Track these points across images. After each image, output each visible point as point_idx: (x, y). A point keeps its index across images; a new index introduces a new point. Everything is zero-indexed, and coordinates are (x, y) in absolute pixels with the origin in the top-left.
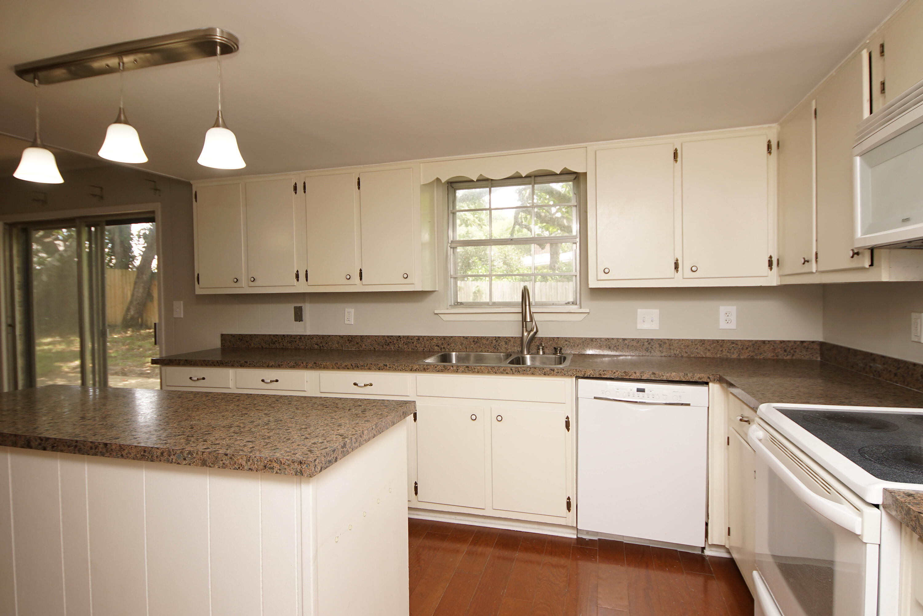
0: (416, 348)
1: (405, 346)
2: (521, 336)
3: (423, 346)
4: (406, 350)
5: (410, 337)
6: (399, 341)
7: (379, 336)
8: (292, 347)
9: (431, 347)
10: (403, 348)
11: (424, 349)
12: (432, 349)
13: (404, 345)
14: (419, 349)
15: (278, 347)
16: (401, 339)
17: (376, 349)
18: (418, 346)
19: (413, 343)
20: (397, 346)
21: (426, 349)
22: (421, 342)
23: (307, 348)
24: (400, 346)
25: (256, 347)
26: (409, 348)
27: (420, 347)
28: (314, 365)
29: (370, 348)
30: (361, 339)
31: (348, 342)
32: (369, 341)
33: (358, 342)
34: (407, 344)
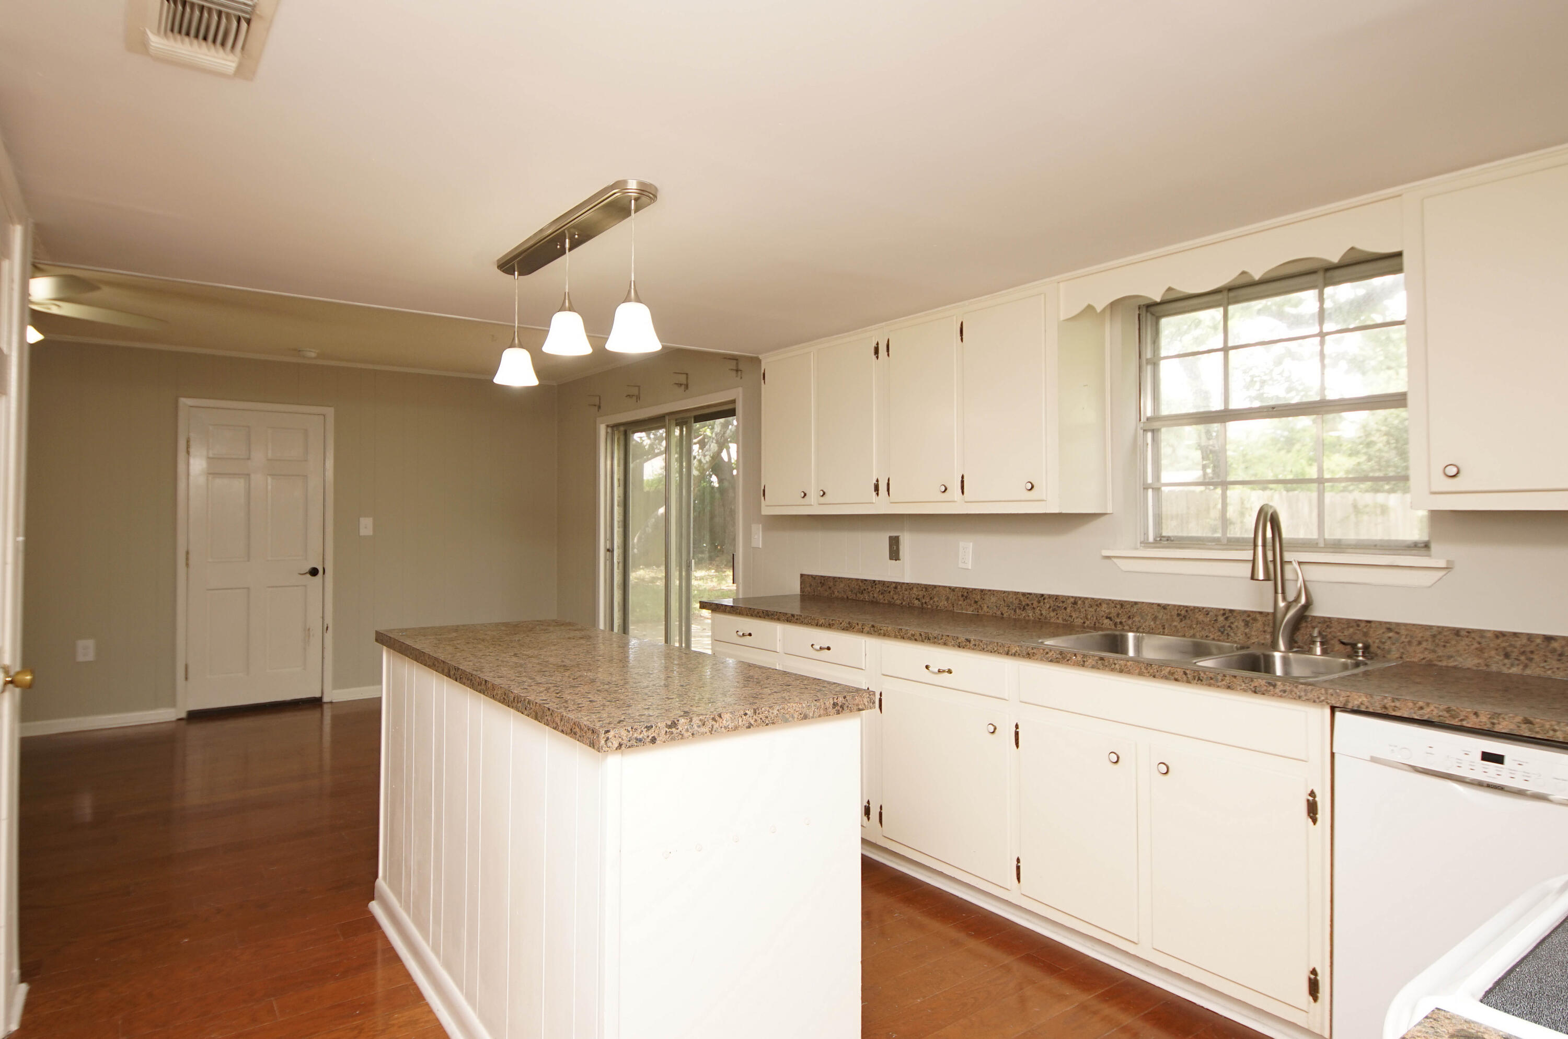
0: (1070, 619)
1: (1052, 614)
3: (1082, 615)
4: (1052, 620)
5: (1060, 598)
6: (1042, 604)
7: (1010, 593)
9: (1096, 619)
10: (1048, 616)
11: (1084, 623)
13: (1049, 611)
16: (1046, 601)
17: (1005, 616)
18: (1074, 616)
19: (1065, 609)
20: (1039, 611)
21: (1087, 623)
24: (1044, 612)
25: (840, 596)
26: (1058, 618)
27: (1077, 617)
29: (995, 611)
30: (981, 595)
31: (962, 599)
32: (993, 599)
33: (976, 600)
34: (1056, 611)
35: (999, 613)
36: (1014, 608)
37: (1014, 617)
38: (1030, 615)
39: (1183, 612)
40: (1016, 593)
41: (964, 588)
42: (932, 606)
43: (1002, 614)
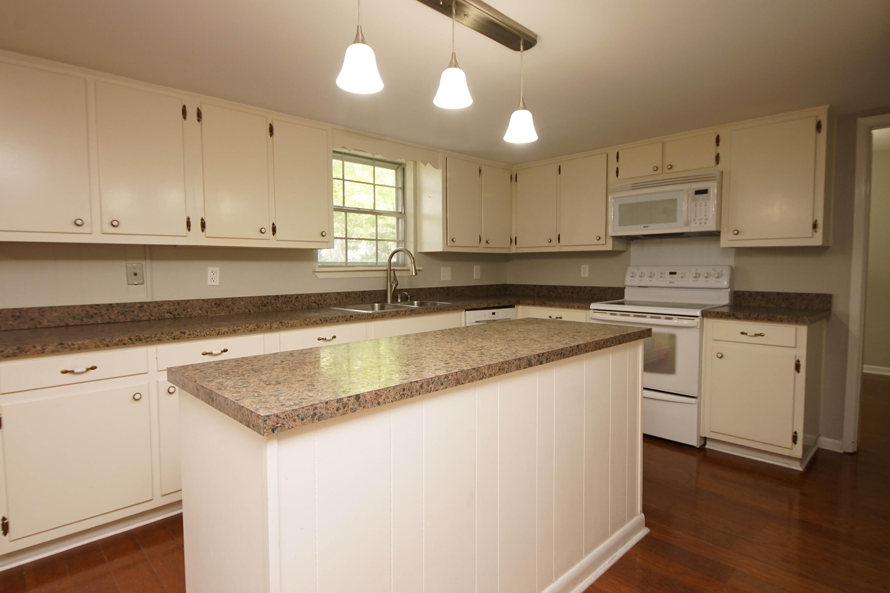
0: (294, 306)
1: (284, 306)
2: (385, 289)
3: (301, 303)
4: (284, 309)
5: (288, 296)
6: (277, 301)
7: (254, 297)
9: (309, 304)
10: (281, 307)
11: (302, 307)
12: (310, 306)
14: (297, 307)
16: (280, 299)
17: (252, 312)
18: (296, 304)
19: (291, 301)
20: (275, 306)
21: (304, 307)
22: (299, 300)
23: (153, 318)
24: (278, 305)
26: (287, 307)
27: (298, 305)
28: (280, 325)
29: (244, 310)
30: (232, 301)
31: (215, 306)
32: (242, 303)
33: (228, 305)
34: (286, 303)
35: (247, 311)
36: (258, 306)
37: (258, 312)
38: (270, 308)
41: (217, 299)
43: (249, 311)
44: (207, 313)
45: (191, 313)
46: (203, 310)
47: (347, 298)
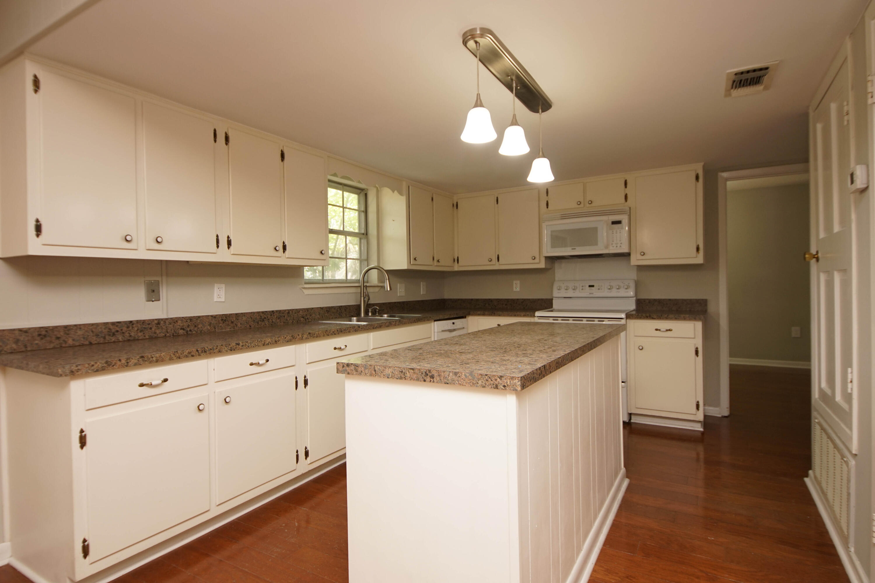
1: (278, 321)
2: (358, 303)
4: (278, 324)
6: (273, 316)
7: (254, 313)
8: (145, 336)
9: (298, 318)
11: (293, 322)
12: (300, 320)
13: (277, 319)
14: (289, 321)
15: (121, 340)
16: (275, 314)
17: (252, 327)
18: (288, 319)
19: (284, 316)
20: (271, 320)
22: (290, 314)
23: (168, 335)
24: (274, 321)
25: (77, 344)
26: (281, 322)
29: (246, 326)
30: (236, 317)
31: (221, 322)
32: (244, 318)
33: (232, 321)
34: (280, 318)
36: (257, 321)
37: (258, 326)
38: (267, 323)
39: (328, 310)
40: (258, 313)
41: (223, 315)
42: (196, 332)
43: (250, 326)
44: (215, 329)
45: (201, 329)
46: (212, 326)
47: (328, 313)
